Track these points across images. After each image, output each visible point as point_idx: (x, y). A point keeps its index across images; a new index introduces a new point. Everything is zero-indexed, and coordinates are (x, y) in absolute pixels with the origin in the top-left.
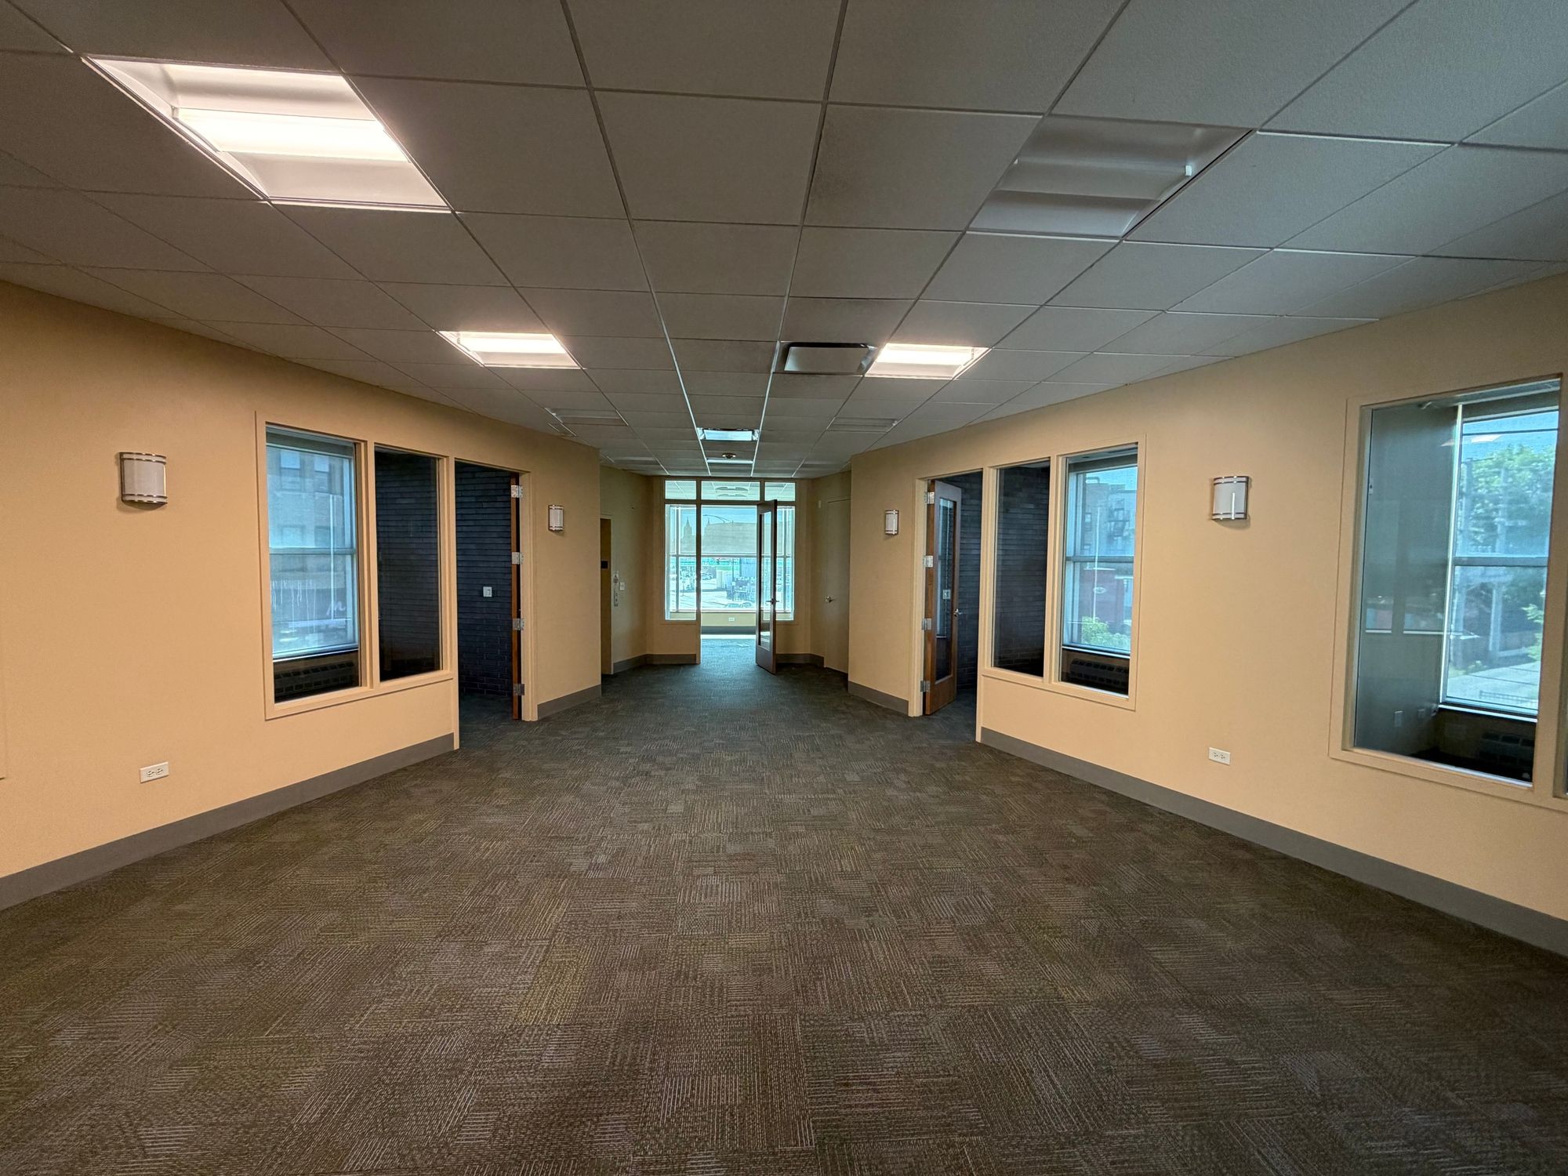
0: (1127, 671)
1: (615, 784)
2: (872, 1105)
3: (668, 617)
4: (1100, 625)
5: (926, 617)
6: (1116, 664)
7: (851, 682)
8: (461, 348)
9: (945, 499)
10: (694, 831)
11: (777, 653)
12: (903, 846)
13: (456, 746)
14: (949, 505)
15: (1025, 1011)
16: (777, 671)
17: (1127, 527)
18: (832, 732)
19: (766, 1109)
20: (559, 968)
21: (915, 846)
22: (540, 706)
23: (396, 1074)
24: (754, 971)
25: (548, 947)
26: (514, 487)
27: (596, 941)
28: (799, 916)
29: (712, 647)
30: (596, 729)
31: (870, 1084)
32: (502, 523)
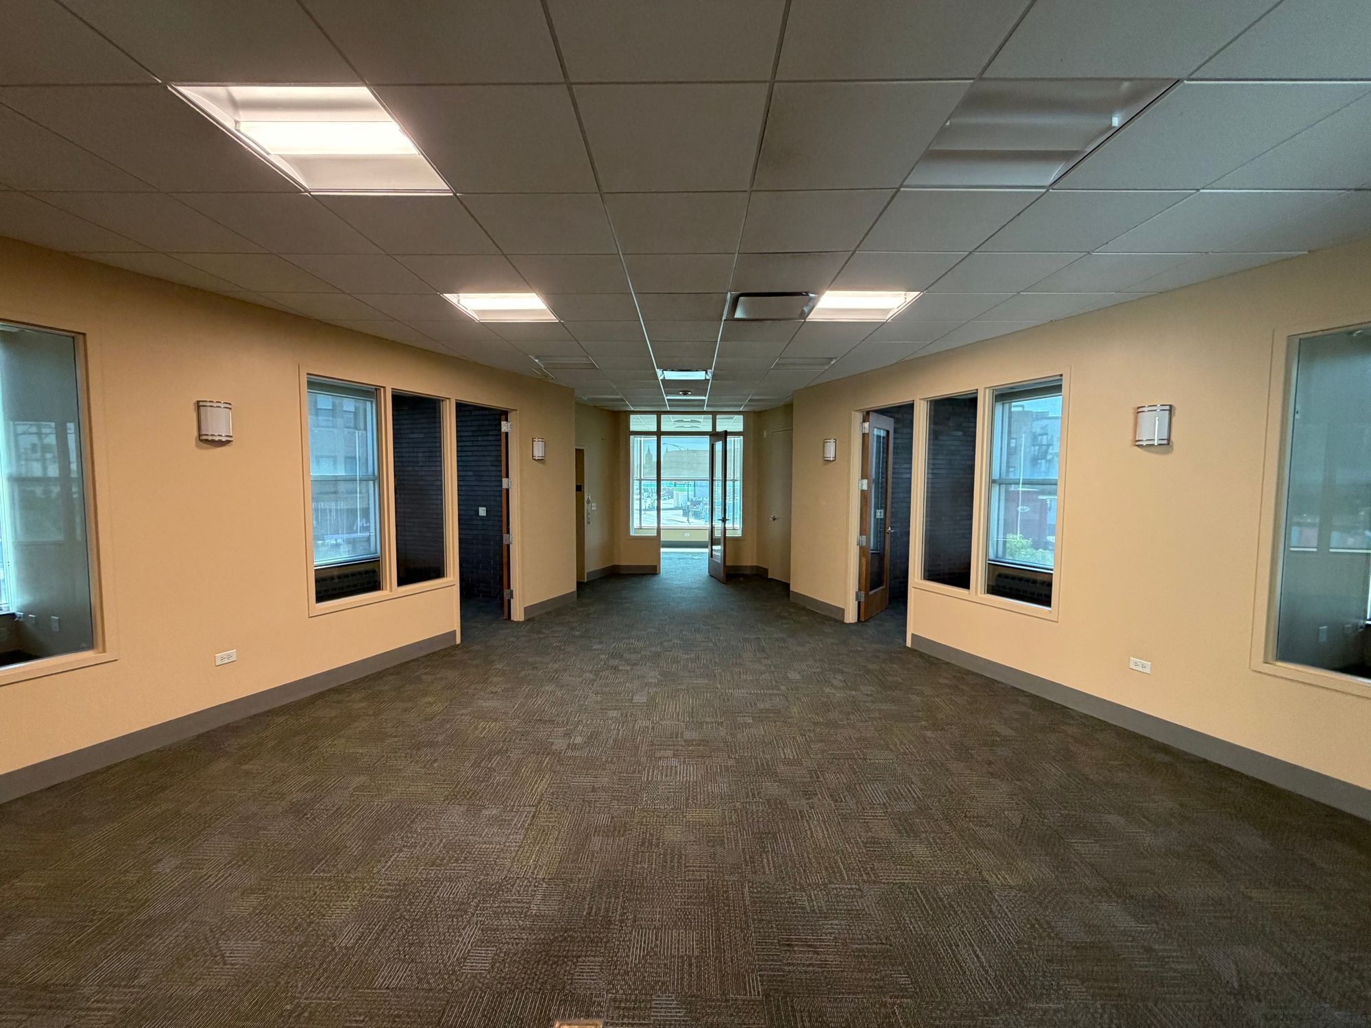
0: (1050, 585)
1: (588, 675)
2: (812, 965)
3: (632, 533)
4: (1024, 541)
5: (861, 534)
6: (1040, 578)
7: (793, 591)
8: (460, 307)
9: (878, 428)
10: (655, 718)
11: (727, 564)
12: (840, 738)
13: (458, 641)
14: (883, 434)
15: (952, 890)
16: (727, 581)
17: (1050, 451)
18: (775, 636)
19: (720, 962)
20: (544, 831)
21: (850, 739)
22: (525, 608)
23: (414, 911)
24: (708, 842)
25: (535, 812)
26: (503, 423)
27: (574, 809)
28: (748, 797)
29: (670, 559)
30: (573, 629)
31: (810, 946)
32: (494, 454)
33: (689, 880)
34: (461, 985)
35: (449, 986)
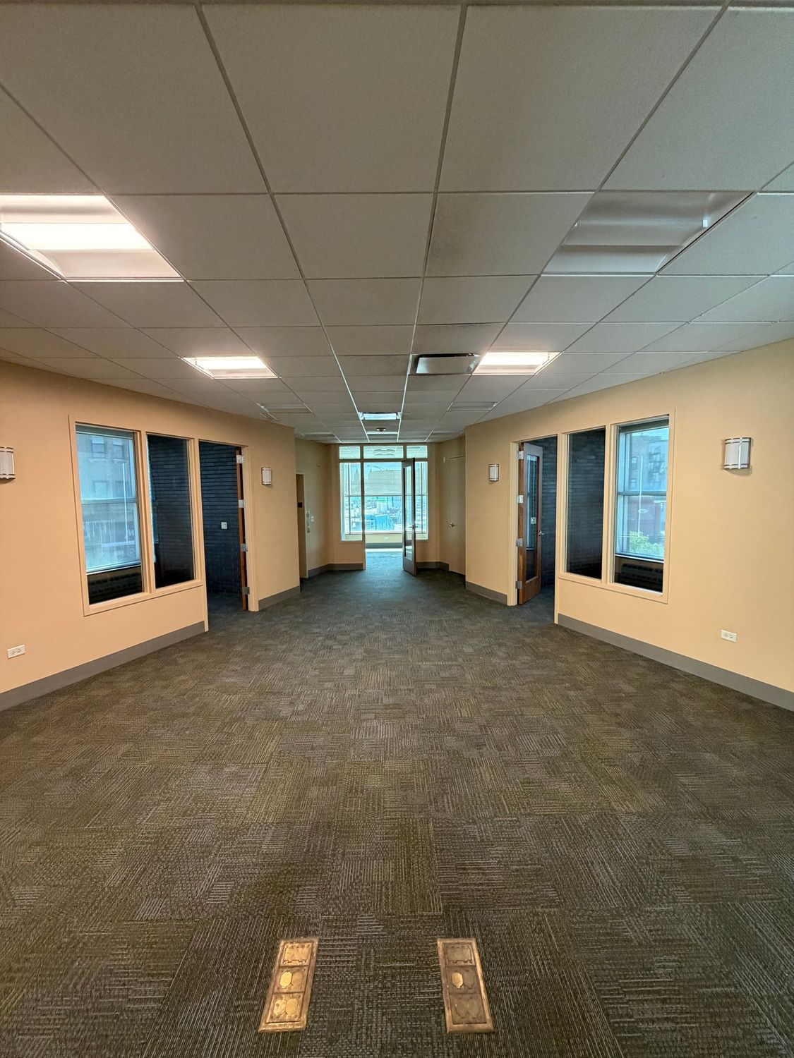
0: (662, 572)
1: (308, 654)
2: (482, 884)
3: (343, 539)
4: (643, 538)
5: (519, 537)
6: (654, 567)
7: (468, 583)
8: (198, 368)
9: (531, 455)
10: (361, 687)
11: (417, 561)
12: (503, 699)
13: (207, 629)
14: (534, 459)
15: (588, 819)
16: (417, 574)
17: (662, 466)
18: (455, 617)
19: (410, 885)
20: (273, 783)
21: (512, 699)
22: (260, 601)
23: (169, 855)
24: (402, 787)
25: (266, 768)
26: (238, 457)
27: (297, 765)
28: (432, 748)
29: (374, 557)
30: (297, 617)
31: (480, 869)
32: (231, 480)
33: (387, 819)
34: (206, 914)
35: (197, 915)
